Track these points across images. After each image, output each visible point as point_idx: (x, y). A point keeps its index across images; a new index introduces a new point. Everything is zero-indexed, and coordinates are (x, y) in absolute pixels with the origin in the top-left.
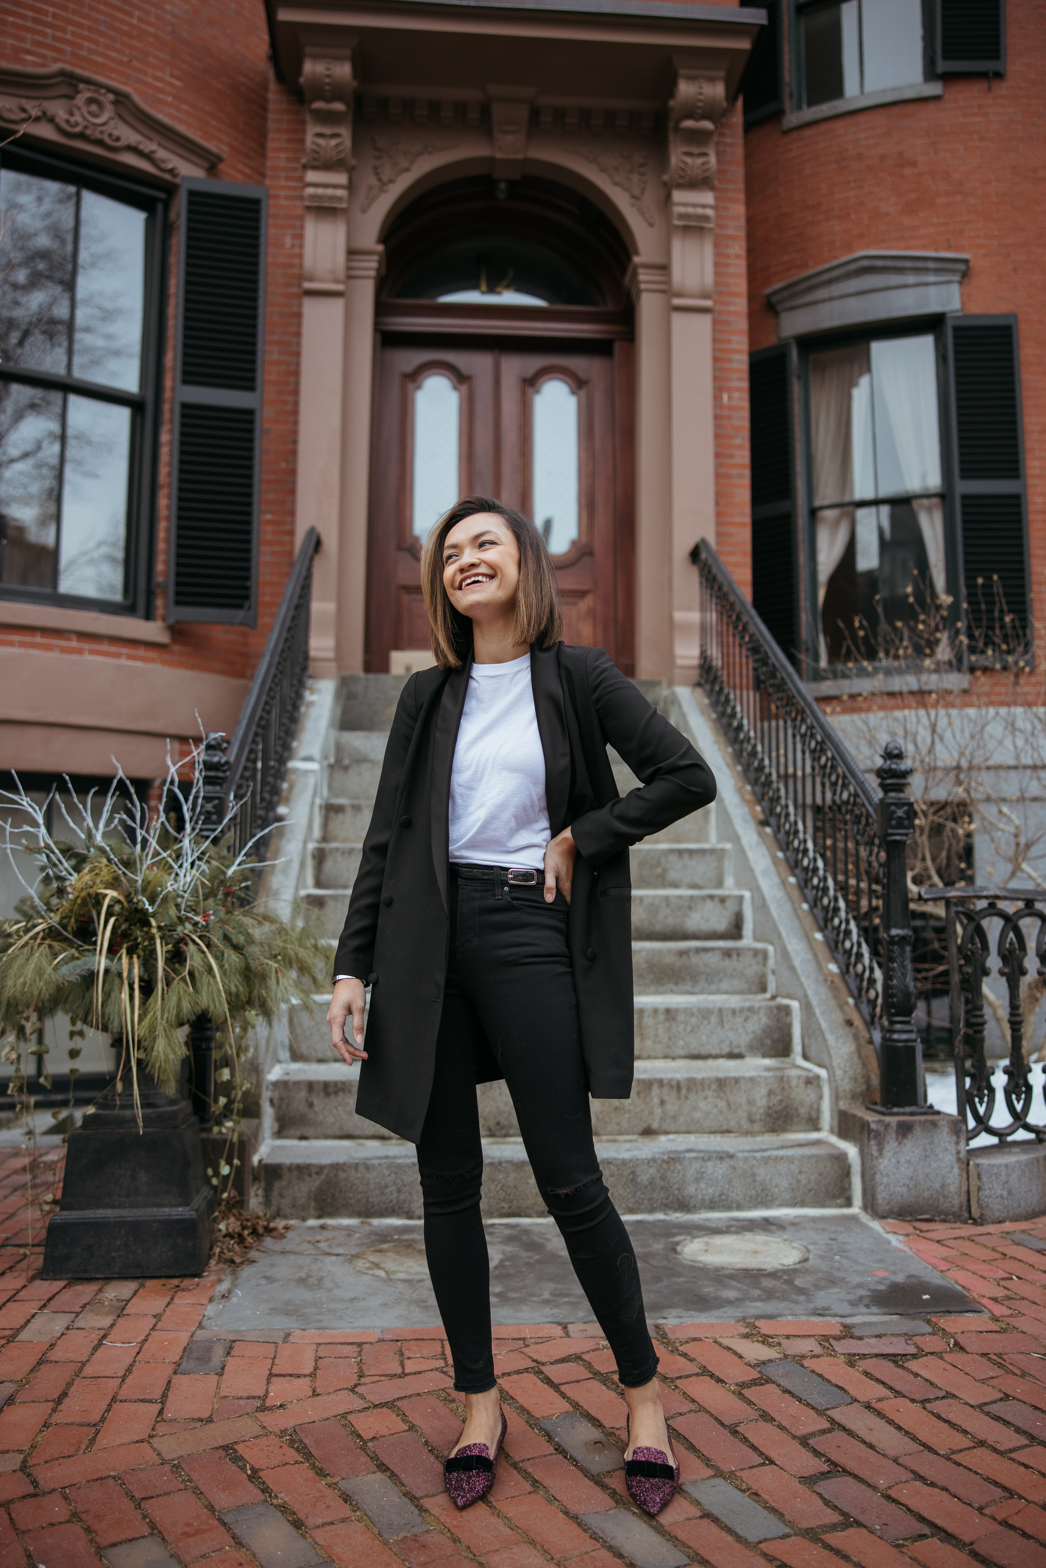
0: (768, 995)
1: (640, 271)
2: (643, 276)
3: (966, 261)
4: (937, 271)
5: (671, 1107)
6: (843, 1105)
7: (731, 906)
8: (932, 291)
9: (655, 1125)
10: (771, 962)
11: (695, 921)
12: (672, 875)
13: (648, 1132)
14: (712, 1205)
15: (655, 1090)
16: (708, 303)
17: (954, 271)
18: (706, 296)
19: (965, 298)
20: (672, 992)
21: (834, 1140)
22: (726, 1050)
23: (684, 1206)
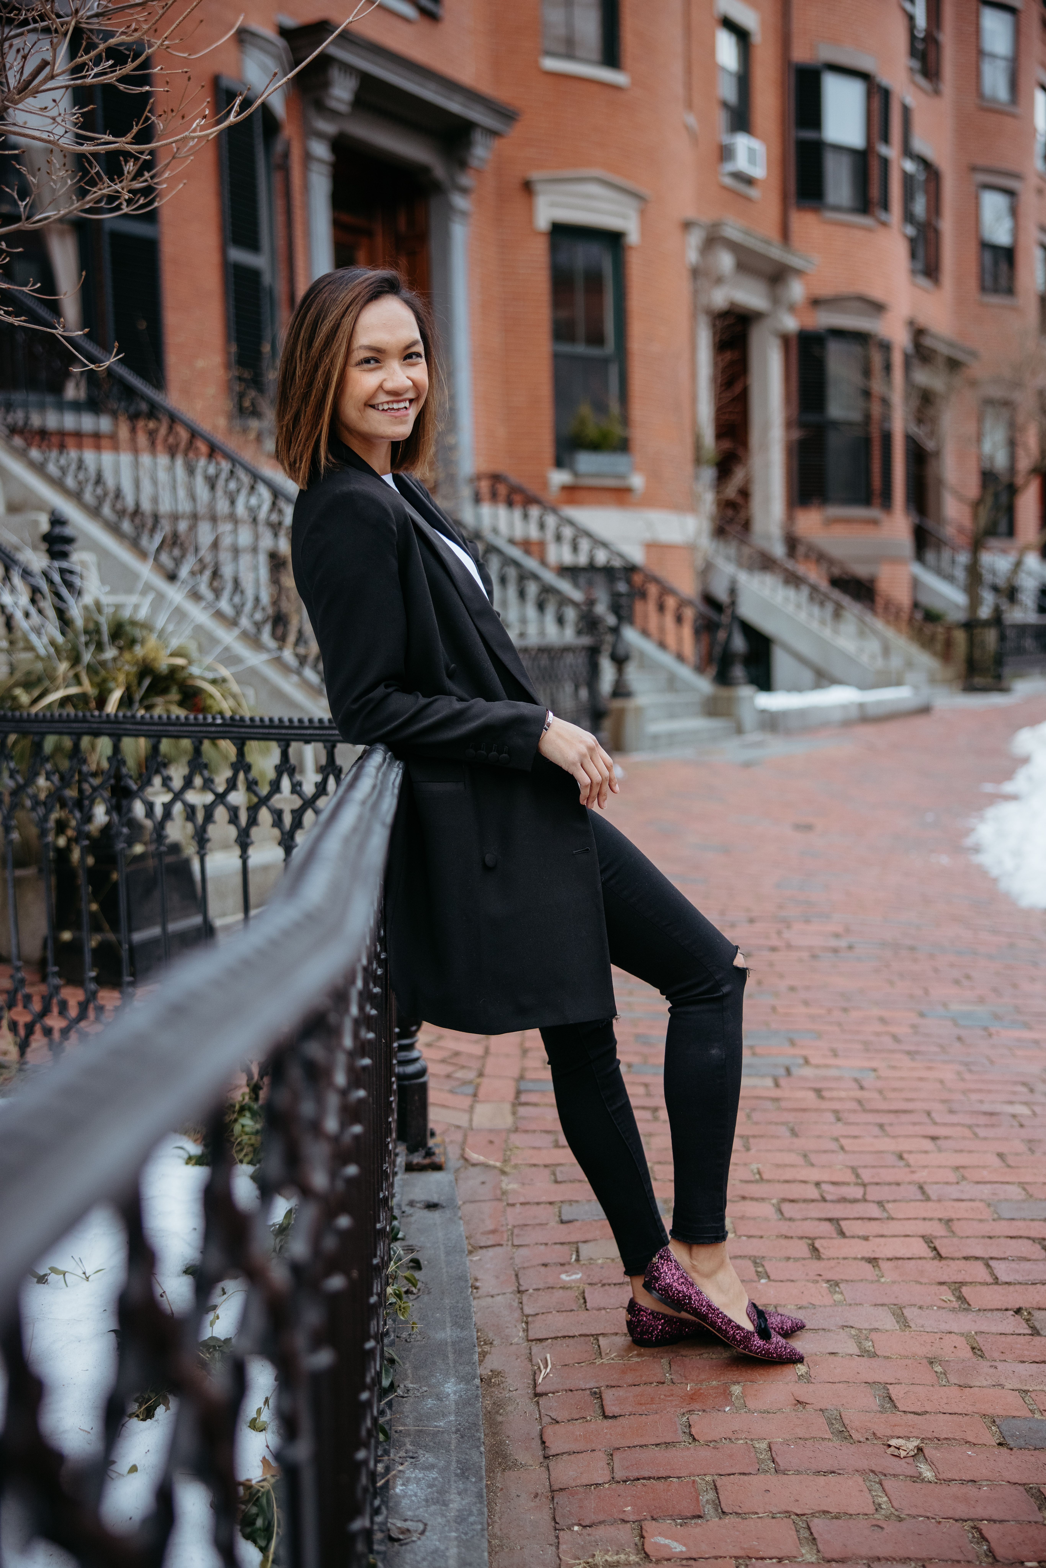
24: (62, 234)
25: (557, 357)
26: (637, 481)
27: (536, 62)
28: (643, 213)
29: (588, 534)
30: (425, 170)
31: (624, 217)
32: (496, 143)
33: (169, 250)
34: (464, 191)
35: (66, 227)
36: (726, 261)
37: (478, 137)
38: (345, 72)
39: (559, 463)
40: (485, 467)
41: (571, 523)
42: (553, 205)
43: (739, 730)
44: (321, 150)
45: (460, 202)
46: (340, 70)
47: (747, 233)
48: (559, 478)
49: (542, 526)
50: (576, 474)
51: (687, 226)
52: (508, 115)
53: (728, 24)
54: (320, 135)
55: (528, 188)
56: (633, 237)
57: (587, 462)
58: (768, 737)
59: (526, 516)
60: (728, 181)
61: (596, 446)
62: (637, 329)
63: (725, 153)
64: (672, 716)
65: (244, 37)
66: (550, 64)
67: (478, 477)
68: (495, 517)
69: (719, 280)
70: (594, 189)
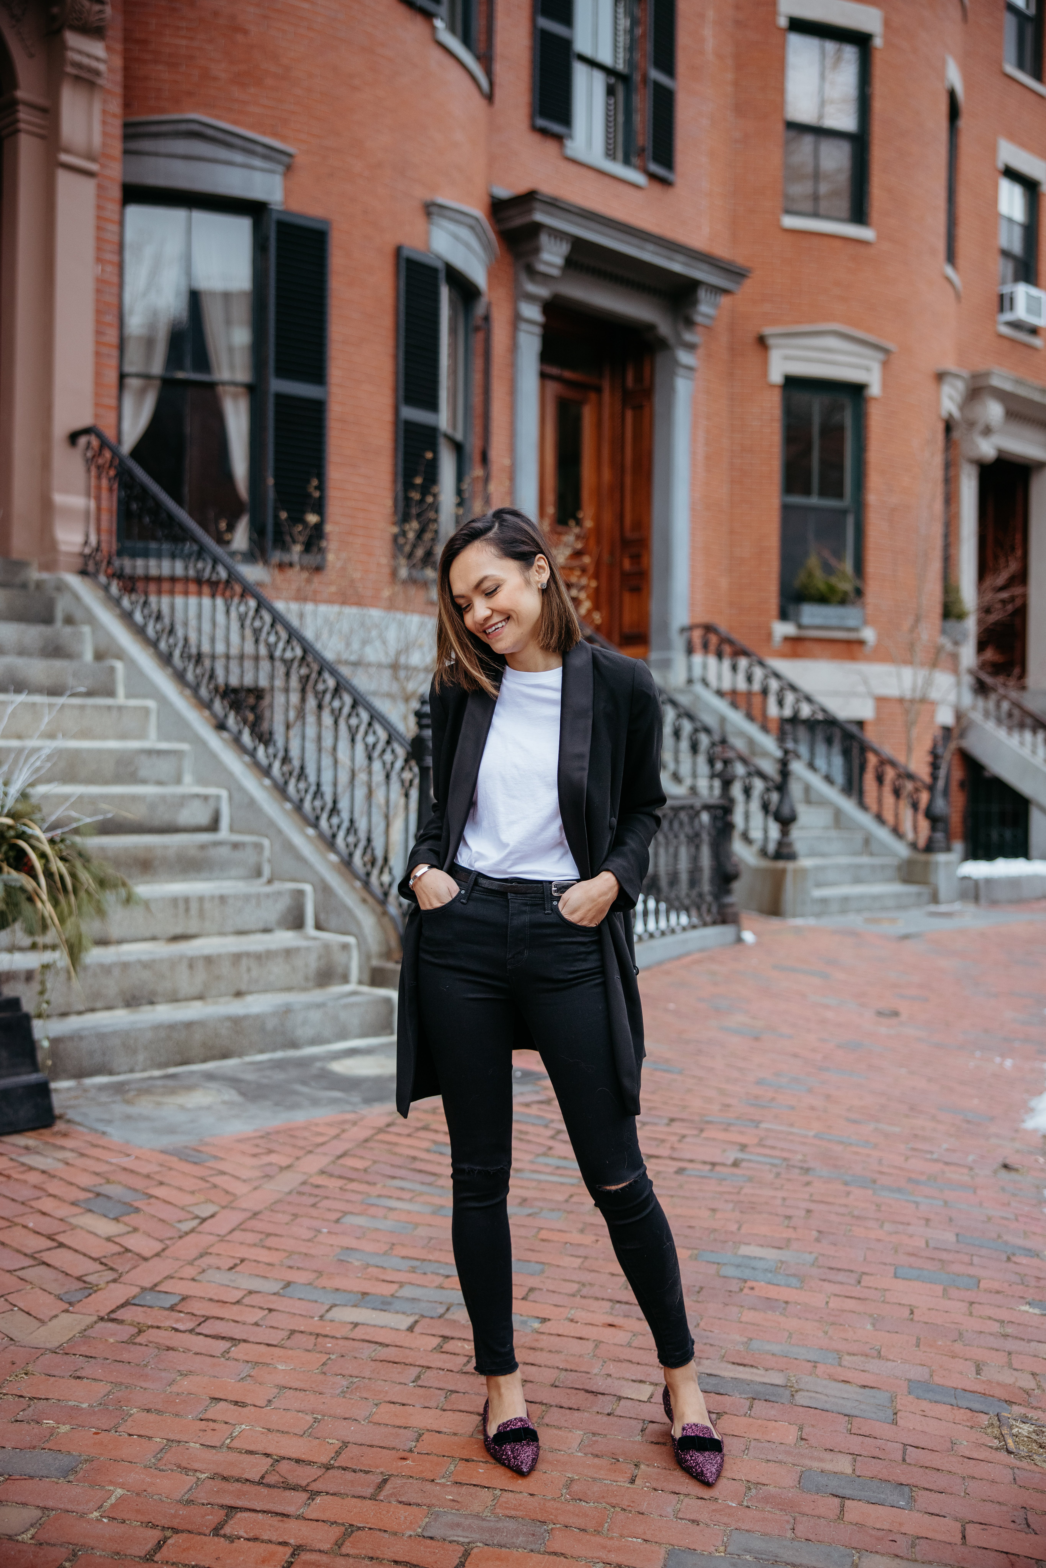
0: (264, 879)
1: (21, 108)
2: (23, 114)
3: (290, 155)
4: (265, 157)
5: (255, 973)
6: (375, 962)
7: (212, 803)
8: (258, 176)
9: (244, 988)
10: (267, 853)
11: (185, 817)
12: (143, 773)
13: (239, 994)
14: (313, 1042)
15: (244, 962)
16: (93, 167)
17: (279, 162)
18: (91, 158)
19: (287, 192)
20: (196, 879)
21: (365, 989)
22: (261, 925)
23: (294, 1045)
24: (235, 397)
25: (786, 510)
26: (869, 634)
27: (778, 220)
28: (885, 364)
29: (793, 688)
30: (651, 328)
31: (868, 369)
32: (724, 300)
33: (336, 411)
34: (691, 347)
35: (240, 390)
36: (994, 411)
37: (702, 294)
38: (556, 237)
39: (784, 616)
40: (702, 618)
41: (777, 676)
42: (787, 358)
43: (935, 899)
44: (532, 312)
45: (684, 357)
46: (550, 235)
47: (1018, 382)
48: (782, 629)
49: (749, 679)
50: (800, 626)
51: (940, 377)
52: (737, 273)
53: (1011, 174)
54: (531, 298)
55: (762, 342)
56: (875, 390)
57: (811, 614)
58: (971, 908)
59: (734, 668)
60: (1005, 330)
61: (822, 599)
62: (875, 480)
63: (1004, 302)
64: (857, 880)
65: (430, 210)
66: (789, 222)
67: (691, 628)
68: (705, 666)
69: (987, 431)
70: (832, 342)
